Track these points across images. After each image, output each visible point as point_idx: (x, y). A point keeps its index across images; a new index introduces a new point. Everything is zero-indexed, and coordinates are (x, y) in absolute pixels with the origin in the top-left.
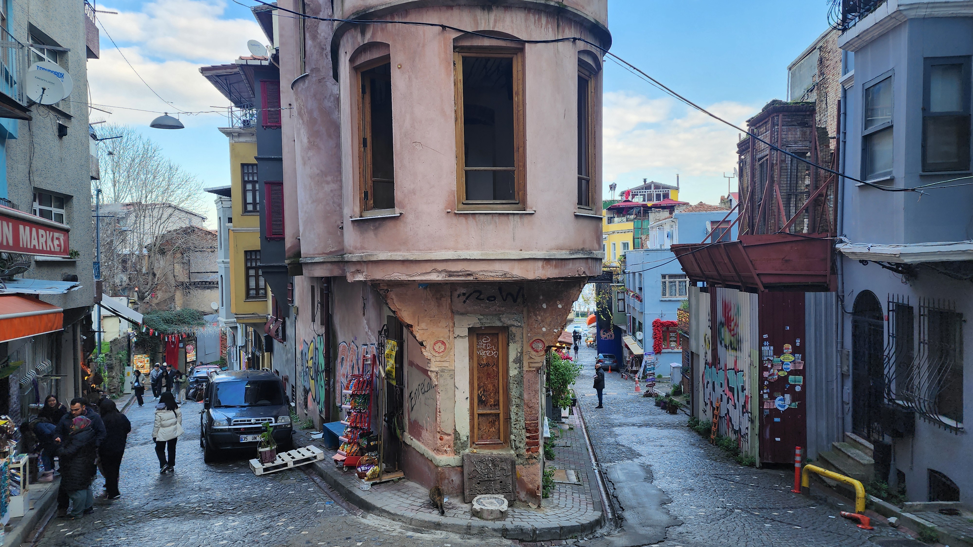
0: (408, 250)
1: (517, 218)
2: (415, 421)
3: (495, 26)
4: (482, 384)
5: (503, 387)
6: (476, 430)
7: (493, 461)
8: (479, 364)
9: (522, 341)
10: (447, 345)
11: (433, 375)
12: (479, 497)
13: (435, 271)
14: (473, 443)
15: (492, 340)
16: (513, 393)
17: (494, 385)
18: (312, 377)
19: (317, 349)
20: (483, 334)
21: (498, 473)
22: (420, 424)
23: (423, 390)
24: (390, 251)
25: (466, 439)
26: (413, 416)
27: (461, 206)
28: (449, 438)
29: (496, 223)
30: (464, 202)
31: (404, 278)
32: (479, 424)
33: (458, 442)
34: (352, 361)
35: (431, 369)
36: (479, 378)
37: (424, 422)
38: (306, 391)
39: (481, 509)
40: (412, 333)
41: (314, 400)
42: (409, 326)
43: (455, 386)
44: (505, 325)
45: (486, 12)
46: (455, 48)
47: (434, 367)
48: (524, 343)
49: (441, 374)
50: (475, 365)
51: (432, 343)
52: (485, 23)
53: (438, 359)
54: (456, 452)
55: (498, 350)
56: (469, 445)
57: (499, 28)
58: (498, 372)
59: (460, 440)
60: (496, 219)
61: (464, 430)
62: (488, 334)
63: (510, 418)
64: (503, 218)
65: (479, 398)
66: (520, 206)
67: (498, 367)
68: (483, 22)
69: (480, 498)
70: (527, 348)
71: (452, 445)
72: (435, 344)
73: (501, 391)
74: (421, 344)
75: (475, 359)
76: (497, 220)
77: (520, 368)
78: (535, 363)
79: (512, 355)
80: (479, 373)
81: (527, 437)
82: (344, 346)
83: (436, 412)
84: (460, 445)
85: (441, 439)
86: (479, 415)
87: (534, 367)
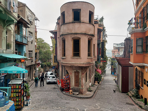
1: (79, 59)
4: (76, 78)
5: (79, 79)
7: (77, 88)
14: (75, 86)
15: (77, 73)
24: (65, 62)
28: (72, 85)
30: (73, 56)
35: (70, 76)
43: (72, 79)
44: (79, 71)
46: (72, 39)
51: (70, 73)
63: (79, 83)
67: (78, 76)
68: (76, 36)
75: (75, 75)
77: (81, 77)
81: (81, 86)
86: (76, 82)
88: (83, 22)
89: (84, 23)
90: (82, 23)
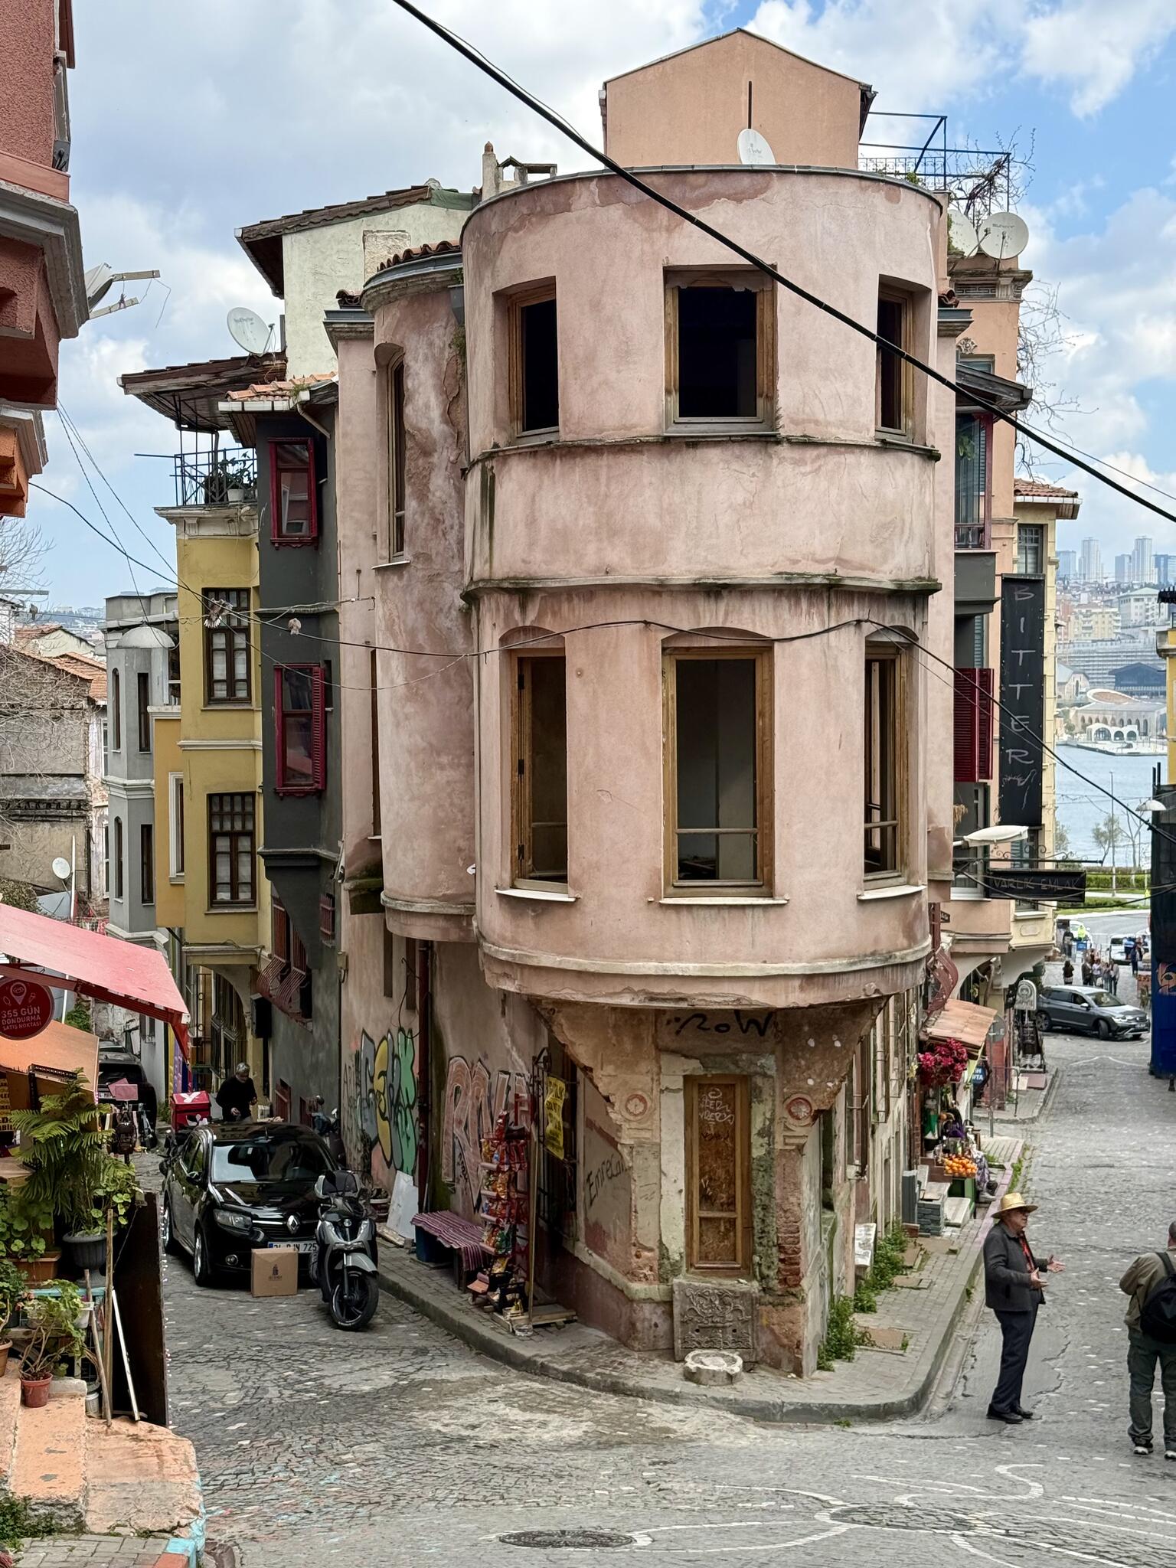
0: (587, 956)
1: (759, 913)
2: (597, 1224)
3: (726, 619)
4: (707, 1168)
5: (742, 1175)
6: (696, 1246)
7: (721, 1296)
8: (703, 1136)
9: (773, 1101)
10: (649, 1104)
11: (625, 1152)
12: (697, 1352)
13: (629, 990)
14: (692, 1265)
15: (724, 1095)
16: (758, 1186)
17: (727, 1172)
18: (382, 1115)
19: (397, 1057)
20: (711, 1085)
21: (729, 1316)
22: (604, 1228)
23: (609, 1173)
24: (559, 954)
25: (678, 1258)
26: (593, 1217)
27: (671, 890)
28: (649, 1254)
29: (724, 919)
30: (676, 884)
31: (580, 997)
32: (701, 1235)
33: (666, 1261)
34: (477, 1098)
35: (623, 1141)
36: (701, 1157)
37: (611, 1226)
38: (369, 1144)
39: (698, 1368)
40: (591, 1080)
41: (389, 1164)
42: (587, 1070)
43: (661, 1171)
44: (745, 1073)
45: (712, 601)
46: (664, 649)
47: (626, 1138)
48: (777, 1102)
49: (640, 1149)
50: (696, 1136)
51: (625, 1097)
52: (711, 616)
53: (634, 1125)
54: (663, 1279)
55: (733, 1112)
56: (684, 1269)
57: (733, 623)
58: (734, 1150)
59: (669, 1259)
60: (725, 913)
61: (676, 1244)
62: (718, 1086)
63: (753, 1228)
64: (736, 913)
65: (702, 1191)
66: (764, 889)
67: (733, 1140)
68: (708, 615)
69: (698, 1355)
70: (781, 1112)
71: (656, 1267)
72: (628, 1100)
73: (738, 1182)
74: (607, 1099)
75: (696, 1125)
76: (726, 916)
77: (769, 1145)
78: (795, 1137)
79: (758, 1124)
80: (701, 1149)
81: (782, 1261)
82: (460, 1065)
83: (630, 1212)
84: (669, 1267)
85: (638, 1256)
86: (701, 1219)
87: (792, 1144)
88: (807, 443)
89: (811, 453)
90: (784, 450)
